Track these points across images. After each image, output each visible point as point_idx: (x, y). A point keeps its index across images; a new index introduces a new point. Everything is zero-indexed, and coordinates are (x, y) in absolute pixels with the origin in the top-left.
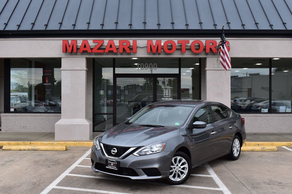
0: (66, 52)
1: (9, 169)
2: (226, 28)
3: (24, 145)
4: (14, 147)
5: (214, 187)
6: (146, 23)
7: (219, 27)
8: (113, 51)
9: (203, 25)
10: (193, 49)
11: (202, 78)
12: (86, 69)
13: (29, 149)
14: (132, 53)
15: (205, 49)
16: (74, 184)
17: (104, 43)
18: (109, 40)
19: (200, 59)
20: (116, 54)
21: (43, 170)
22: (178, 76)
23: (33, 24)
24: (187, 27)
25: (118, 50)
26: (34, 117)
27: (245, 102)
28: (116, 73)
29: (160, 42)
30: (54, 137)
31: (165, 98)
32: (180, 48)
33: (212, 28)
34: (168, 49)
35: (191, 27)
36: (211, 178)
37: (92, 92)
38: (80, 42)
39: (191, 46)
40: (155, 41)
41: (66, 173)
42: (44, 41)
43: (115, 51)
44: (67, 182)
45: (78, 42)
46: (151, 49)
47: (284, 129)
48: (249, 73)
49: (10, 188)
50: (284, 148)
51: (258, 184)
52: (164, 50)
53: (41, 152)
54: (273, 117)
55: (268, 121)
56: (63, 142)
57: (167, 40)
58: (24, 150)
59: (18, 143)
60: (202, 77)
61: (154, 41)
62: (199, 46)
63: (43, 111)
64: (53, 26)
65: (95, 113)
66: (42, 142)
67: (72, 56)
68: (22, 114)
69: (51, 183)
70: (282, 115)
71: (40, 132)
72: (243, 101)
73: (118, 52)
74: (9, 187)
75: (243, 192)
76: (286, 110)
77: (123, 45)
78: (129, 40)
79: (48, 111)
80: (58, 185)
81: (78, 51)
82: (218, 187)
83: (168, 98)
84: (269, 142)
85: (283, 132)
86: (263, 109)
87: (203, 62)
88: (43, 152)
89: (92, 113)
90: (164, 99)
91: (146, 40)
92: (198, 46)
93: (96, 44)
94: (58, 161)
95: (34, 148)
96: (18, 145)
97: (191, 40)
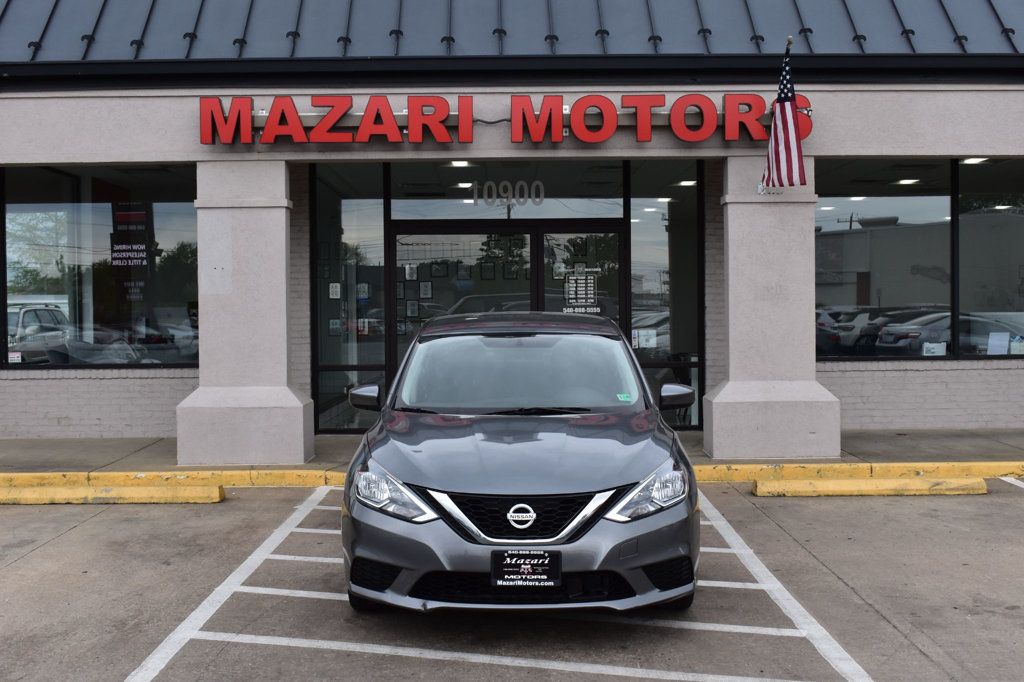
0: (214, 142)
1: (20, 572)
2: (798, 49)
3: (65, 484)
4: (29, 495)
5: (778, 627)
6: (505, 33)
7: (773, 46)
8: (385, 135)
9: (711, 39)
10: (679, 127)
11: (707, 232)
12: (286, 205)
13: (86, 498)
14: (456, 144)
15: (721, 128)
16: (267, 623)
17: (351, 106)
18: (372, 96)
19: (701, 163)
20: (396, 146)
21: (145, 574)
22: (620, 228)
23: (90, 39)
24: (656, 47)
25: (405, 132)
26: (97, 382)
27: (851, 320)
28: (395, 216)
29: (559, 100)
30: (176, 454)
31: (574, 307)
32: (633, 124)
33: (746, 48)
34: (589, 128)
35: (668, 48)
36: (762, 595)
37: (308, 288)
38: (263, 102)
39: (670, 115)
40: (541, 97)
41: (233, 584)
42: (132, 101)
43: (394, 136)
44: (238, 614)
45: (258, 102)
46: (525, 127)
47: (1003, 417)
48: (861, 217)
49: (33, 641)
50: (1011, 485)
51: (935, 610)
52: (571, 131)
53: (131, 509)
54: (965, 372)
55: (947, 386)
56: (208, 474)
57: (582, 95)
58: (68, 503)
59: (43, 478)
60: (709, 229)
61: (537, 97)
62: (701, 114)
63: (125, 362)
64: (164, 47)
65: (320, 364)
66: (132, 474)
67: (235, 156)
68: (52, 372)
69: (181, 620)
70: (995, 363)
71: (120, 436)
72: (841, 317)
73: (405, 139)
74: (30, 637)
75: (883, 641)
76: (1010, 345)
77: (423, 114)
78: (446, 97)
79: (144, 361)
80: (207, 627)
81: (257, 140)
82: (790, 624)
83: (586, 307)
84: (956, 464)
85: (1000, 425)
86: (927, 345)
87: (711, 174)
88: (138, 508)
89: (309, 366)
90: (570, 310)
91: (506, 96)
92: (696, 114)
93: (324, 111)
94: (198, 542)
95: (104, 495)
96: (43, 485)
97: (672, 95)
